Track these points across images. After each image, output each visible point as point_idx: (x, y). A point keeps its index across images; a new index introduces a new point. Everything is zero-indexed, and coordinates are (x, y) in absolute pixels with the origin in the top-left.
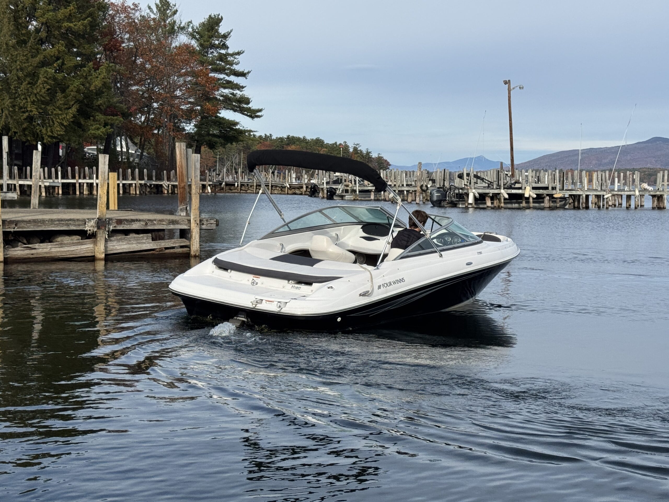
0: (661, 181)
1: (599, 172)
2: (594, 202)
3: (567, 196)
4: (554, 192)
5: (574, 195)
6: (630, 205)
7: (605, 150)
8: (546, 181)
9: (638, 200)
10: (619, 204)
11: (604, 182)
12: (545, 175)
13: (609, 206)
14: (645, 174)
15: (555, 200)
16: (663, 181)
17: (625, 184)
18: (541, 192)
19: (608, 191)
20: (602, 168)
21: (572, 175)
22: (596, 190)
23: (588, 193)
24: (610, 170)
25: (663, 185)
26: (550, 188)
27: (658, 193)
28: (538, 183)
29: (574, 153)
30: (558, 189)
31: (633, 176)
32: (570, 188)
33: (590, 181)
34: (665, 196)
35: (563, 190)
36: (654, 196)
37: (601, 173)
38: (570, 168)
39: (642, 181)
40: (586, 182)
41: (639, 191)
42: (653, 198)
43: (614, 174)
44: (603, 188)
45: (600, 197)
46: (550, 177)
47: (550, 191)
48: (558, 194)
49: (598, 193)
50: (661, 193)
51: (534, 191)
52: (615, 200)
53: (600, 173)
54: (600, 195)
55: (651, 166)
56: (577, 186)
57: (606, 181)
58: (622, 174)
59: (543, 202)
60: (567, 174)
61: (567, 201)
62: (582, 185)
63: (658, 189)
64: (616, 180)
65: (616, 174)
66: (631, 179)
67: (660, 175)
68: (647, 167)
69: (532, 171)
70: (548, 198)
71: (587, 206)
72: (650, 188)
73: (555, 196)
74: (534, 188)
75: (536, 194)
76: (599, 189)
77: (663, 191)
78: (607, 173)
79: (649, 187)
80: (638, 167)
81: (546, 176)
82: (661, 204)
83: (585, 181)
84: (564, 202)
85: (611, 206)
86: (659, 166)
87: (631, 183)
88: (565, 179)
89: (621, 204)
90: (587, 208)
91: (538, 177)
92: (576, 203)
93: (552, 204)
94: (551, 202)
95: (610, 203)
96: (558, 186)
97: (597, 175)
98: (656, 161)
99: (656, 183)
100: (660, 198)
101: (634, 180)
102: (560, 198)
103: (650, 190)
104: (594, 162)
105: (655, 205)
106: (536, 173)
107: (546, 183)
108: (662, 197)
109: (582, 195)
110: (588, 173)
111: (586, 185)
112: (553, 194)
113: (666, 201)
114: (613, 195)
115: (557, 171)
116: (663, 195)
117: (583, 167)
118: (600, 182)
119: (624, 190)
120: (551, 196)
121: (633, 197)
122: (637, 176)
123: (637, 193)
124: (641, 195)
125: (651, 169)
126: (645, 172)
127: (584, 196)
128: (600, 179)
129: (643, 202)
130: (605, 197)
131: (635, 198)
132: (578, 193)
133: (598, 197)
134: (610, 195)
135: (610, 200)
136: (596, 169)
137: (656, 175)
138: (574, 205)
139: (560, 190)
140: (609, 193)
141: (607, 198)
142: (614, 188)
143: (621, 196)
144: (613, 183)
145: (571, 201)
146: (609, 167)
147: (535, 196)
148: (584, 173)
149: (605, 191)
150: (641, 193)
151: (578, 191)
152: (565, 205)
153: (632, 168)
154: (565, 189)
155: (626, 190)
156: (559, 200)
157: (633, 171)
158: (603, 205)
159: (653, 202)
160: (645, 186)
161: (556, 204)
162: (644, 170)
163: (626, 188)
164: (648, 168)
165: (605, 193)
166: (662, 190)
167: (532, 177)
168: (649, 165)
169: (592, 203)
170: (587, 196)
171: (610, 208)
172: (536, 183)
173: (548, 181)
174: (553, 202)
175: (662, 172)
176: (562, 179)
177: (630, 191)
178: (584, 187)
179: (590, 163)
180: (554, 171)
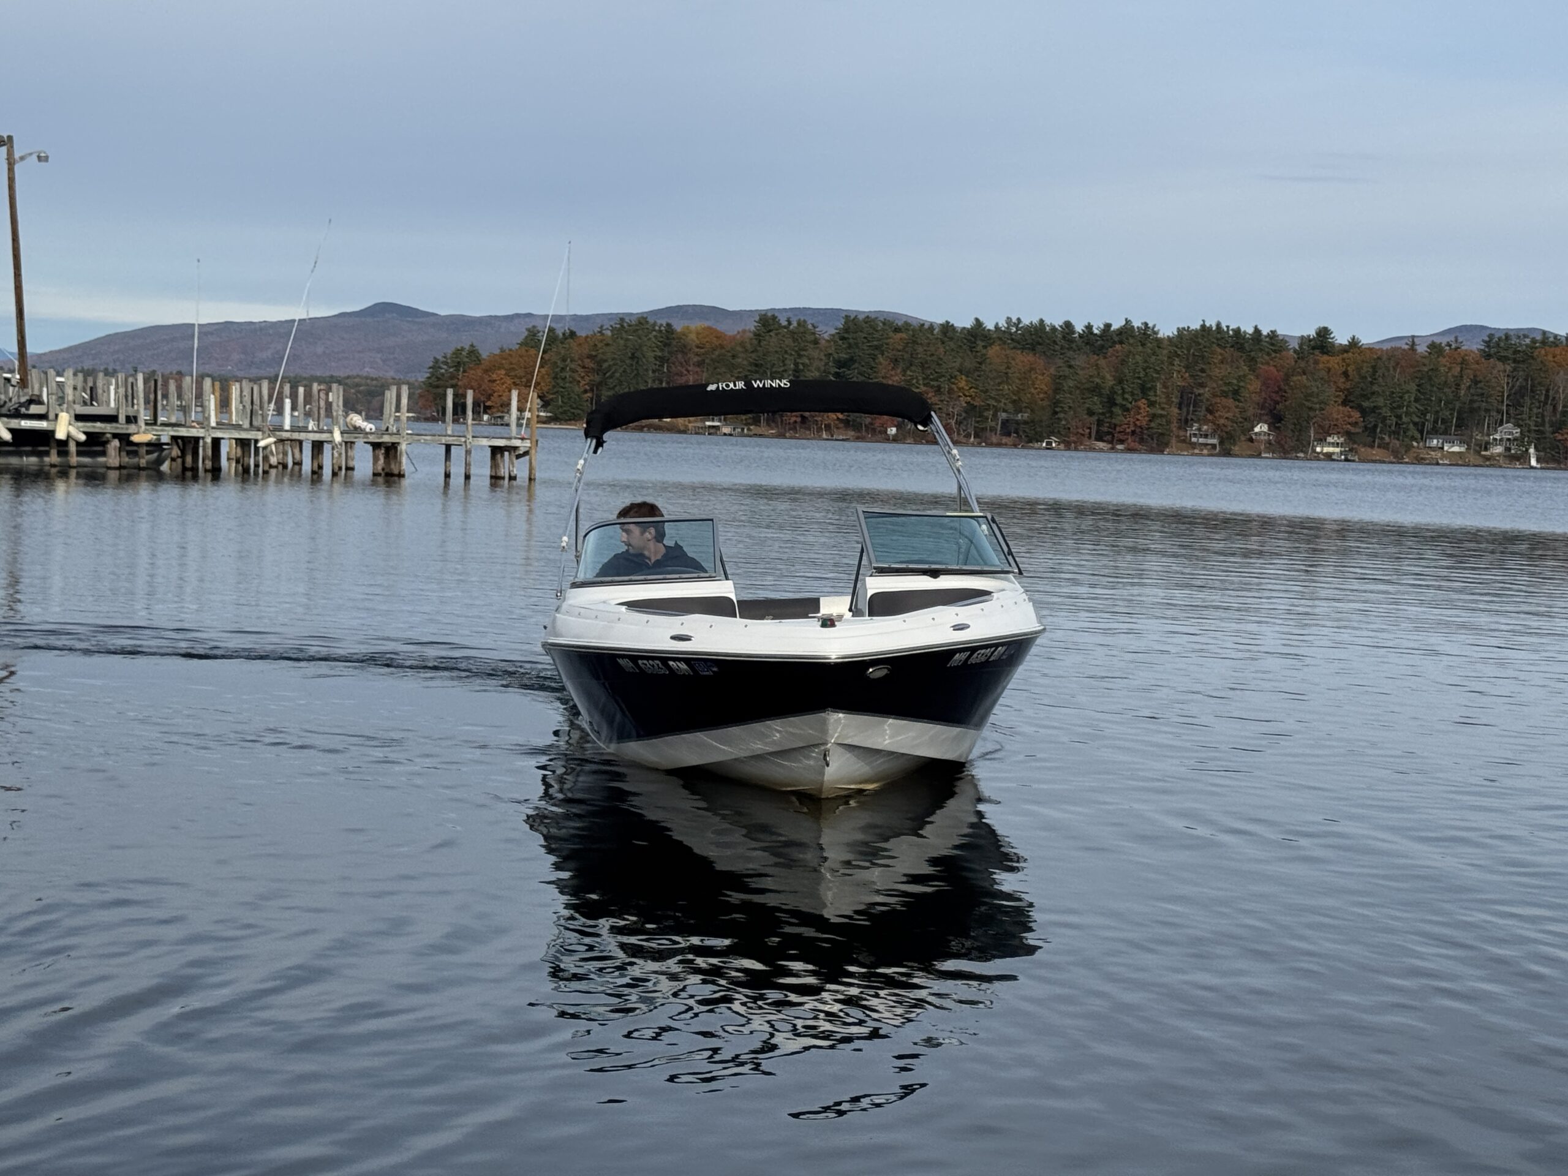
0: (393, 410)
1: (245, 382)
2: (233, 456)
3: (165, 439)
4: (132, 428)
5: (182, 438)
6: (320, 467)
7: (261, 329)
8: (111, 399)
9: (340, 454)
10: (294, 464)
11: (256, 407)
12: (110, 384)
13: (271, 466)
14: (358, 392)
15: (135, 448)
16: (398, 408)
17: (308, 415)
18: (98, 427)
19: (266, 429)
20: (254, 372)
21: (179, 388)
22: (238, 427)
23: (218, 434)
24: (273, 380)
25: (397, 419)
26: (122, 418)
27: (386, 439)
28: (92, 405)
29: (186, 330)
30: (142, 423)
31: (327, 395)
32: (173, 420)
33: (224, 404)
34: (403, 447)
35: (155, 423)
36: (376, 446)
37: (251, 384)
38: (175, 369)
39: (350, 406)
40: (212, 406)
41: (342, 433)
42: (374, 450)
43: (281, 387)
44: (255, 423)
45: (249, 445)
46: (122, 391)
47: (121, 427)
48: (142, 436)
49: (244, 435)
50: (394, 439)
51: (80, 424)
52: (285, 454)
53: (247, 386)
54: (249, 440)
55: (374, 373)
56: (190, 417)
57: (261, 408)
58: (301, 390)
59: (104, 453)
60: (166, 384)
61: (165, 453)
62: (203, 412)
63: (387, 429)
64: (288, 403)
65: (287, 389)
66: (322, 403)
67: (390, 395)
68: (364, 373)
69: (75, 374)
70: (116, 443)
71: (216, 466)
72: (369, 426)
73: (135, 439)
74: (79, 418)
75: (85, 433)
76: (246, 425)
77: (398, 433)
78: (265, 385)
79: (365, 424)
80: (342, 374)
81: (112, 388)
82: (393, 466)
83: (212, 403)
84: (156, 455)
85: (276, 467)
86: (391, 374)
87: (322, 412)
88: (159, 397)
89: (300, 464)
90: (215, 473)
91: (91, 389)
92: (189, 459)
93: (127, 459)
94: (124, 454)
95: (273, 460)
96: (144, 416)
97: (242, 391)
98: (384, 361)
99: (382, 413)
100: (391, 451)
101: (329, 405)
102: (149, 444)
103: (368, 430)
104: (236, 357)
105: (380, 468)
106: (85, 381)
107: (112, 404)
108: (396, 448)
109: (203, 438)
110: (217, 384)
111: (213, 414)
112: (129, 435)
113: (404, 459)
114: (281, 441)
115: (140, 377)
116: (399, 444)
117: (208, 369)
118: (249, 407)
119: (305, 430)
120: (124, 438)
121: (327, 448)
122: (336, 396)
123: (337, 437)
124: (346, 443)
125: (372, 379)
126: (358, 385)
127: (209, 440)
128: (247, 399)
129: (353, 460)
130: (261, 444)
131: (333, 449)
132: (194, 433)
133: (243, 444)
134: (272, 440)
135: (271, 452)
136: (240, 374)
137: (383, 394)
138: (183, 463)
139: (147, 424)
140: (269, 436)
141: (265, 448)
142: (283, 422)
143: (301, 442)
144: (280, 411)
145: (176, 452)
146: (271, 372)
147: (82, 437)
148: (207, 383)
149: (259, 430)
150: (348, 438)
151: (194, 427)
152: (159, 461)
153: (328, 374)
154: (159, 422)
155: (310, 428)
156: (145, 448)
157: (328, 382)
158: (257, 466)
159: (376, 459)
160: (357, 420)
161: (136, 460)
162: (357, 380)
163: (311, 425)
164: (367, 378)
165: (259, 435)
166: (395, 431)
167: (75, 388)
168: (367, 369)
169: (229, 459)
170: (216, 442)
171: (273, 472)
172: (85, 403)
173: (117, 400)
174: (129, 453)
175: (394, 389)
176: (152, 397)
177: (321, 431)
178: (208, 419)
179: (227, 359)
180: (132, 375)
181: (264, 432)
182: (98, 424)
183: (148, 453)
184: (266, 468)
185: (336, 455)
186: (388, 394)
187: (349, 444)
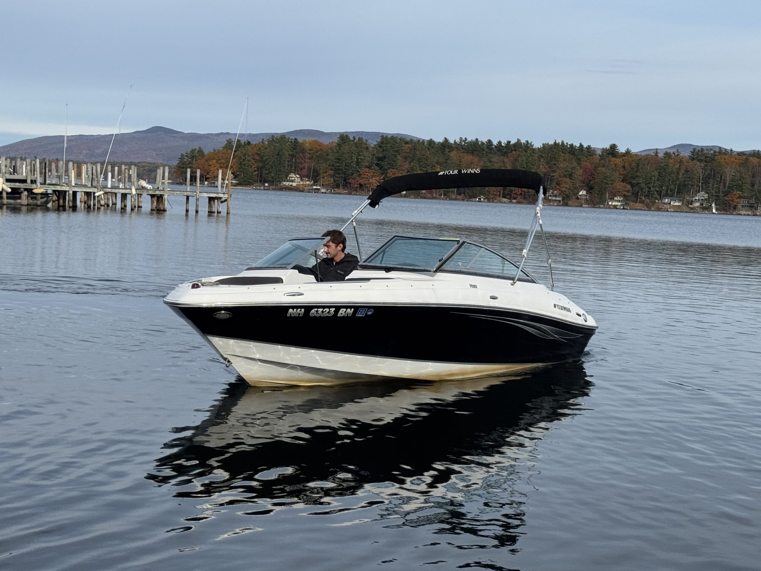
0: (161, 178)
1: (88, 164)
2: (83, 200)
3: (50, 192)
4: (34, 186)
5: (58, 191)
6: (125, 206)
7: (97, 139)
8: (24, 172)
9: (135, 200)
10: (113, 204)
11: (94, 177)
12: (23, 164)
13: (101, 205)
14: (144, 170)
15: (35, 196)
16: (163, 178)
17: (120, 181)
18: (17, 185)
19: (99, 187)
20: (94, 160)
21: (57, 167)
22: (85, 186)
23: (76, 189)
24: (102, 164)
25: (163, 183)
26: (29, 181)
27: (158, 193)
28: (14, 174)
29: (60, 139)
30: (38, 184)
31: (129, 171)
32: (54, 182)
33: (79, 175)
34: (166, 197)
35: (45, 184)
36: (152, 196)
37: (92, 165)
38: (55, 158)
39: (140, 176)
40: (73, 176)
41: (136, 190)
42: (152, 198)
43: (107, 167)
44: (94, 184)
45: (91, 195)
46: (29, 168)
47: (28, 185)
48: (39, 190)
49: (88, 190)
50: (161, 193)
51: (8, 184)
52: (108, 199)
53: (90, 166)
54: (91, 192)
55: (152, 161)
56: (62, 181)
57: (97, 177)
58: (116, 168)
59: (20, 198)
60: (50, 165)
61: (50, 198)
62: (68, 179)
63: (158, 188)
64: (110, 175)
65: (109, 168)
66: (127, 175)
67: (160, 171)
68: (147, 161)
69: (6, 159)
70: (26, 193)
71: (75, 205)
72: (149, 187)
73: (35, 191)
74: (8, 180)
75: (11, 188)
76: (90, 185)
77: (163, 190)
78: (99, 166)
79: (147, 185)
80: (136, 161)
81: (24, 166)
82: (160, 206)
83: (73, 174)
84: (45, 199)
85: (104, 206)
86: (160, 161)
87: (127, 179)
88: (47, 171)
89: (115, 204)
90: (74, 208)
91: (14, 166)
92: (61, 201)
93: (31, 201)
94: (29, 198)
95: (102, 202)
96: (39, 180)
97: (87, 169)
98: (157, 155)
99: (155, 180)
100: (159, 198)
101: (130, 176)
102: (42, 194)
103: (149, 188)
104: (84, 152)
105: (154, 207)
106: (11, 163)
107: (24, 174)
108: (162, 198)
109: (68, 191)
110: (75, 165)
111: (73, 179)
112: (32, 189)
113: (166, 203)
114: (106, 193)
115: (38, 161)
116: (163, 195)
117: (71, 157)
118: (91, 176)
119: (118, 188)
120: (30, 191)
121: (129, 197)
122: (133, 172)
123: (134, 192)
124: (138, 194)
125: (151, 164)
126: (144, 167)
127: (71, 192)
128: (90, 172)
129: (141, 202)
130: (97, 194)
131: (132, 197)
132: (64, 188)
133: (88, 194)
134: (102, 192)
135: (102, 198)
136: (87, 160)
137: (156, 171)
138: (59, 203)
139: (41, 184)
140: (101, 191)
141: (98, 196)
142: (107, 184)
143: (116, 194)
144: (106, 178)
145: (55, 198)
146: (102, 159)
147: (9, 190)
148: (71, 164)
149: (95, 187)
150: (139, 192)
151: (64, 186)
152: (47, 202)
153: (130, 161)
154: (47, 183)
155: (120, 187)
156: (40, 196)
157: (129, 165)
158: (94, 205)
159: (152, 203)
160: (143, 183)
161: (36, 201)
162: (144, 164)
163: (121, 186)
164: (148, 163)
165: (95, 190)
166: (162, 189)
167: (6, 166)
168: (149, 159)
169: (81, 202)
170: (75, 193)
171: (102, 208)
172: (11, 174)
173: (26, 172)
174: (32, 198)
175: (162, 168)
176: (44, 171)
177: (126, 189)
178: (71, 182)
179: (80, 153)
180: (33, 160)
181: (98, 189)
182: (17, 184)
183: (42, 198)
184: (99, 206)
185: (133, 200)
186: (158, 171)
187: (139, 195)
